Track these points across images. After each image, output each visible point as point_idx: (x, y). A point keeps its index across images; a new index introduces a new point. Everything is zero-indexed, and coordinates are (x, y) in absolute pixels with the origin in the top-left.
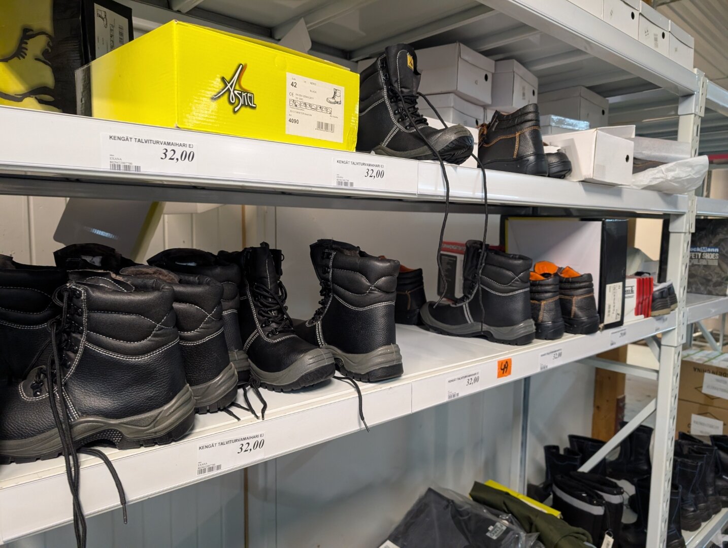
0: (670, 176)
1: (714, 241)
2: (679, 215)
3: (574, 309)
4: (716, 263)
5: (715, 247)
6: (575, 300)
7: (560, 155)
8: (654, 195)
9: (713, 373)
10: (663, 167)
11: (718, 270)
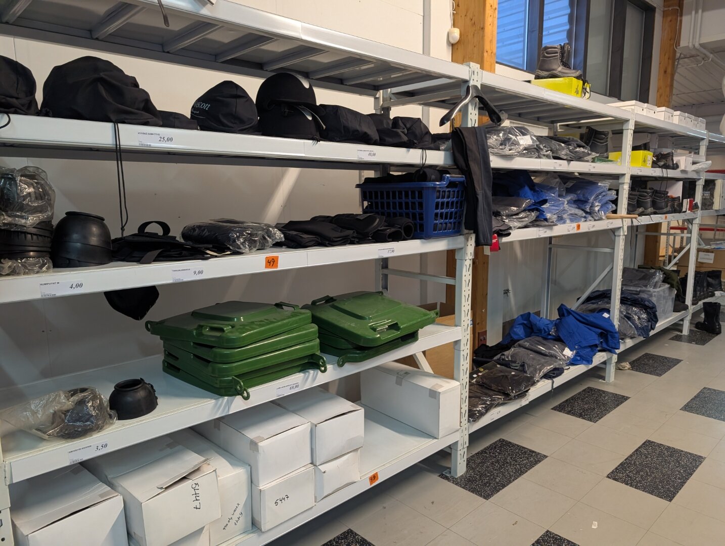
0: (700, 167)
1: (708, 189)
2: (699, 179)
3: (675, 206)
4: (709, 197)
5: (708, 191)
6: (676, 204)
7: (676, 164)
8: (694, 173)
9: (703, 252)
10: (698, 164)
11: (710, 200)
